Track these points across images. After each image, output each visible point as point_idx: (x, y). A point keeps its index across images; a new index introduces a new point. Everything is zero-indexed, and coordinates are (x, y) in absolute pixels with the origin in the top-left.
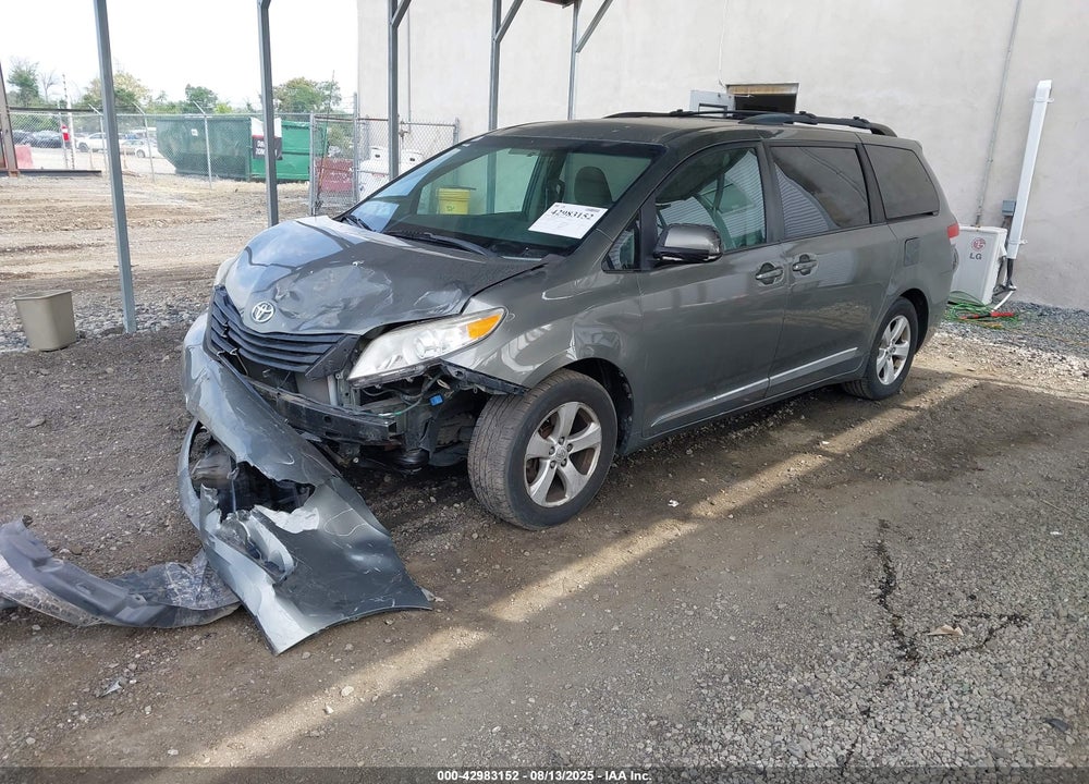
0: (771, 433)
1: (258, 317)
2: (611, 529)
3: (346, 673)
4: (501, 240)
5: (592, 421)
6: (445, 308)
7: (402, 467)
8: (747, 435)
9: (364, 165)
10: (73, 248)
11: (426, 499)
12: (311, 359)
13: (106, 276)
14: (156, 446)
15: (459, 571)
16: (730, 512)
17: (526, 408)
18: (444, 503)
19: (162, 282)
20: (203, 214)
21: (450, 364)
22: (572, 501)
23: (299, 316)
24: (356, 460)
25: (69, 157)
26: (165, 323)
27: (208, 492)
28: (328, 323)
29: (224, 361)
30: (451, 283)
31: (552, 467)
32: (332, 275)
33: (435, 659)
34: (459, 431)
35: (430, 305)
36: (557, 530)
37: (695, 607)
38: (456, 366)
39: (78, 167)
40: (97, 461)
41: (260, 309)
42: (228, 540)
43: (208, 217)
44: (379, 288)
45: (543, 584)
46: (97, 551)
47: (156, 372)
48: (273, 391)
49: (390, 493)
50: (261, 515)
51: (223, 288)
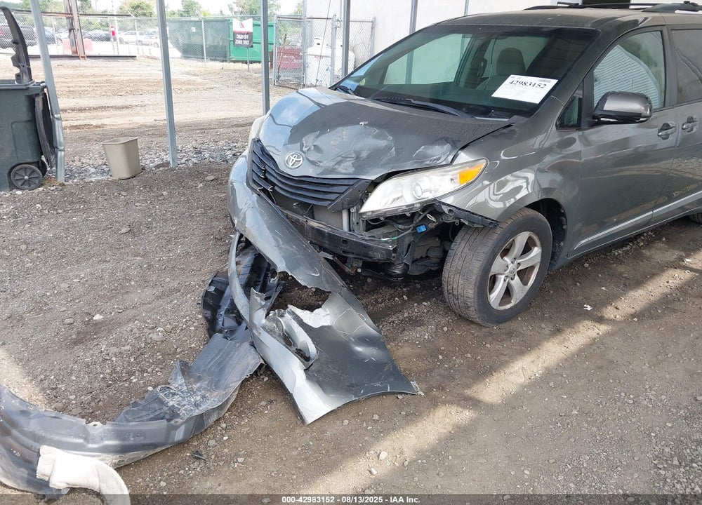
0: (644, 251)
1: (291, 164)
2: (546, 328)
3: (377, 439)
4: (470, 104)
5: (536, 245)
6: (438, 159)
7: (391, 276)
8: (626, 253)
9: (310, 50)
10: (127, 107)
11: (400, 297)
12: (333, 197)
13: (150, 127)
14: (207, 250)
15: (440, 357)
16: (633, 316)
17: (495, 237)
18: (414, 301)
19: (187, 131)
20: (204, 84)
21: (444, 204)
22: (516, 306)
23: (321, 164)
24: (359, 270)
25: (116, 47)
26: (195, 160)
27: (258, 295)
28: (345, 170)
29: (262, 194)
30: (441, 139)
31: (505, 281)
32: (344, 133)
33: (442, 430)
34: (428, 250)
35: (426, 157)
36: (506, 326)
37: (632, 396)
38: (448, 205)
39: (121, 54)
40: (169, 261)
41: (292, 158)
42: (270, 331)
43: (207, 86)
44: (382, 143)
45: (507, 371)
46: (182, 330)
47: (196, 196)
48: (302, 219)
49: (373, 291)
50: (293, 313)
51: (259, 141)
